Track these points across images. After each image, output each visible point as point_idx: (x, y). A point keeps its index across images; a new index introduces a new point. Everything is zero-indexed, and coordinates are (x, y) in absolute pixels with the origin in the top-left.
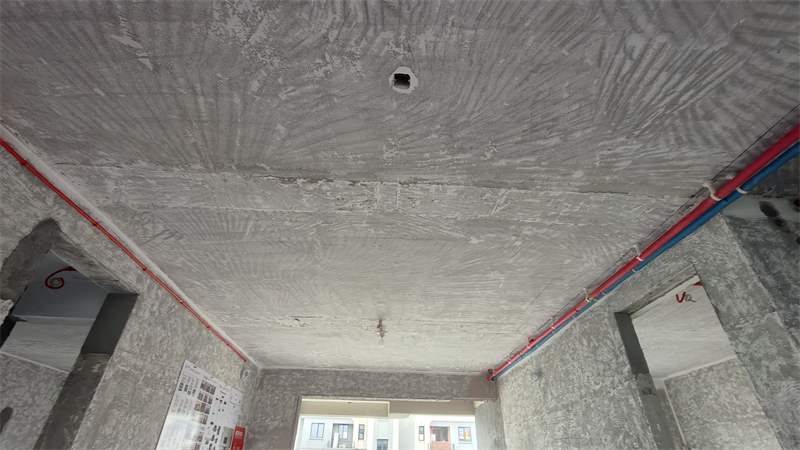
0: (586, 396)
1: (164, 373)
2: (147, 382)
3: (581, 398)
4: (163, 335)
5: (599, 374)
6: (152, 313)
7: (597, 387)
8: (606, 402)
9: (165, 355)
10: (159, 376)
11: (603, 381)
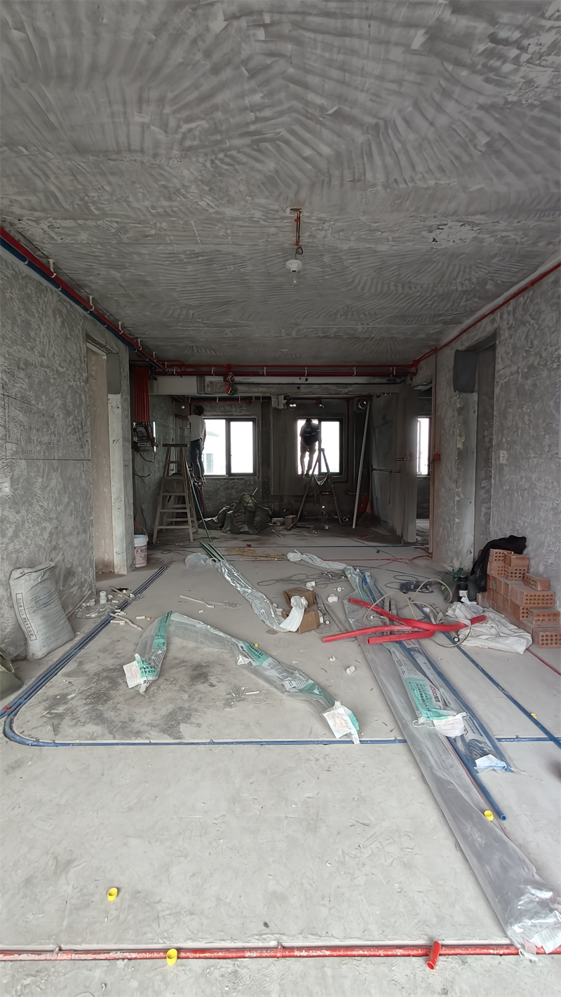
0: (47, 367)
1: (541, 357)
2: (526, 377)
3: (42, 366)
4: (526, 331)
5: (65, 361)
6: (509, 328)
7: (61, 370)
8: (66, 387)
9: (536, 342)
10: (536, 363)
11: (67, 369)
